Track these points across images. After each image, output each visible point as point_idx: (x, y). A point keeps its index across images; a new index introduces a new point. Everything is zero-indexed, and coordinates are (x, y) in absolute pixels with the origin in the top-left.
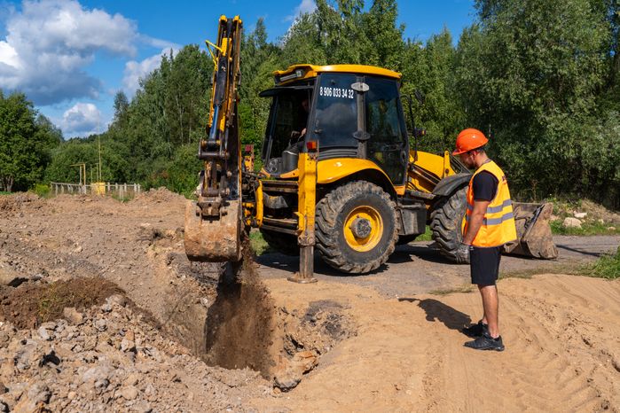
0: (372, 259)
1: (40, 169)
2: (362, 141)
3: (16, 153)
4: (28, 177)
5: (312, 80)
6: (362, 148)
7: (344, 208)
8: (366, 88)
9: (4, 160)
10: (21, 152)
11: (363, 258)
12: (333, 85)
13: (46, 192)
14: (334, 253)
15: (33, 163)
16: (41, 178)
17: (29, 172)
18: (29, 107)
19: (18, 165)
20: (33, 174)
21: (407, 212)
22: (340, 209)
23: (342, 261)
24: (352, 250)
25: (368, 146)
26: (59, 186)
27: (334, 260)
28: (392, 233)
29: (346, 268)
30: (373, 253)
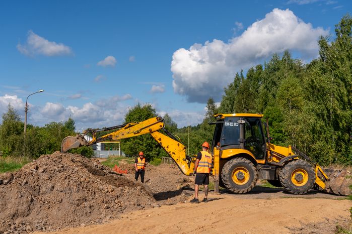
0: (243, 188)
1: (157, 149)
2: (242, 142)
3: (145, 140)
4: (151, 154)
5: (223, 120)
6: (242, 145)
7: (232, 167)
8: (244, 122)
9: (139, 143)
10: (147, 139)
11: (239, 187)
12: (230, 121)
13: (159, 162)
14: (227, 183)
15: (154, 146)
16: (158, 155)
17: (151, 151)
18: (153, 113)
19: (146, 146)
20: (154, 152)
21: (264, 171)
22: (230, 167)
23: (230, 187)
24: (234, 183)
25: (244, 144)
26: (166, 159)
27: (227, 186)
28: (253, 179)
29: (232, 190)
30: (244, 186)
